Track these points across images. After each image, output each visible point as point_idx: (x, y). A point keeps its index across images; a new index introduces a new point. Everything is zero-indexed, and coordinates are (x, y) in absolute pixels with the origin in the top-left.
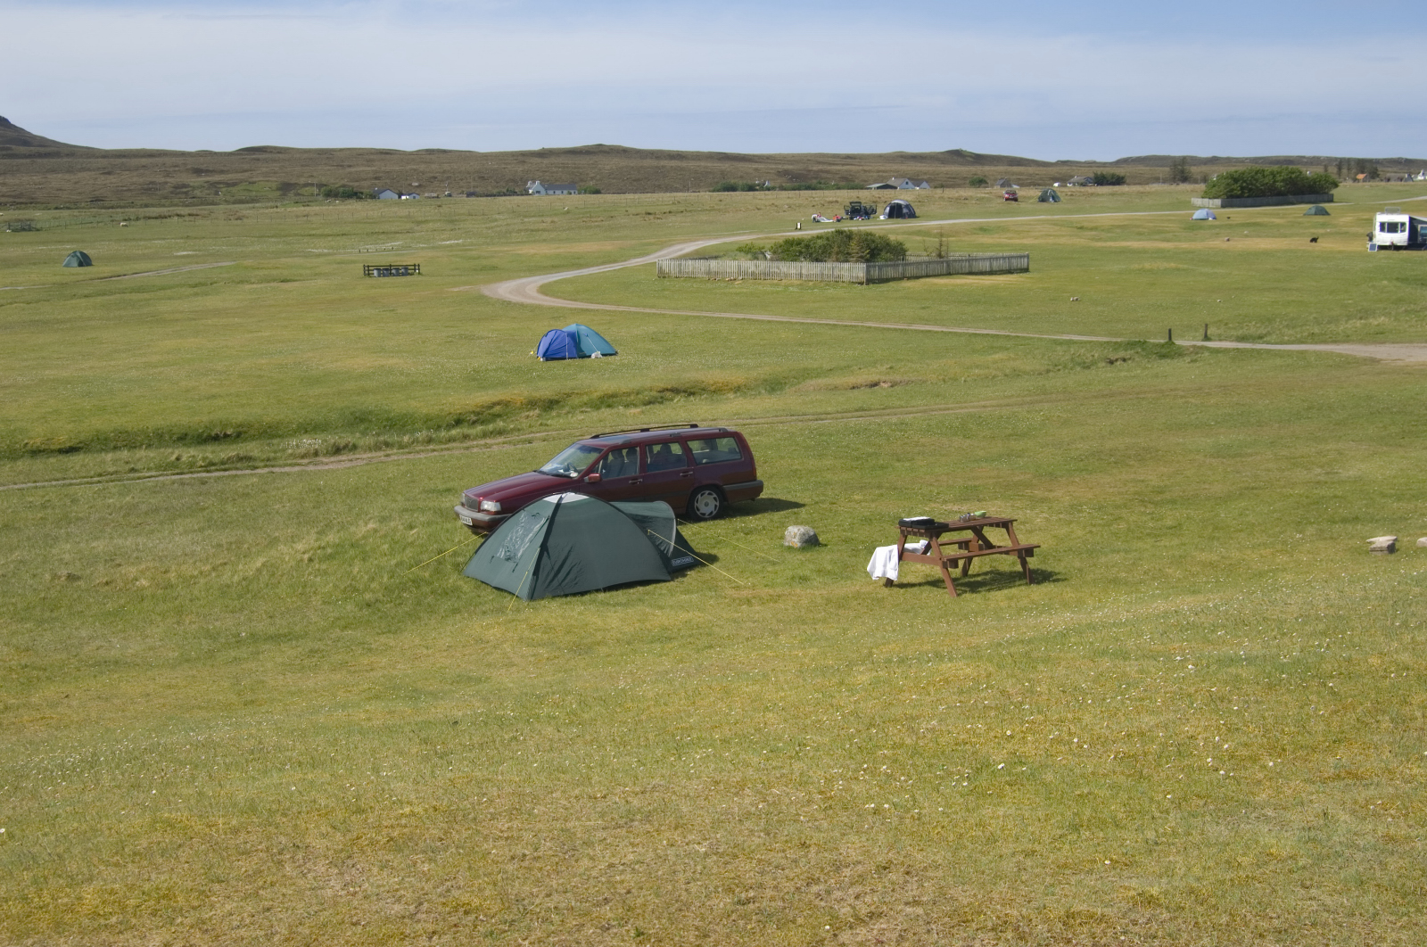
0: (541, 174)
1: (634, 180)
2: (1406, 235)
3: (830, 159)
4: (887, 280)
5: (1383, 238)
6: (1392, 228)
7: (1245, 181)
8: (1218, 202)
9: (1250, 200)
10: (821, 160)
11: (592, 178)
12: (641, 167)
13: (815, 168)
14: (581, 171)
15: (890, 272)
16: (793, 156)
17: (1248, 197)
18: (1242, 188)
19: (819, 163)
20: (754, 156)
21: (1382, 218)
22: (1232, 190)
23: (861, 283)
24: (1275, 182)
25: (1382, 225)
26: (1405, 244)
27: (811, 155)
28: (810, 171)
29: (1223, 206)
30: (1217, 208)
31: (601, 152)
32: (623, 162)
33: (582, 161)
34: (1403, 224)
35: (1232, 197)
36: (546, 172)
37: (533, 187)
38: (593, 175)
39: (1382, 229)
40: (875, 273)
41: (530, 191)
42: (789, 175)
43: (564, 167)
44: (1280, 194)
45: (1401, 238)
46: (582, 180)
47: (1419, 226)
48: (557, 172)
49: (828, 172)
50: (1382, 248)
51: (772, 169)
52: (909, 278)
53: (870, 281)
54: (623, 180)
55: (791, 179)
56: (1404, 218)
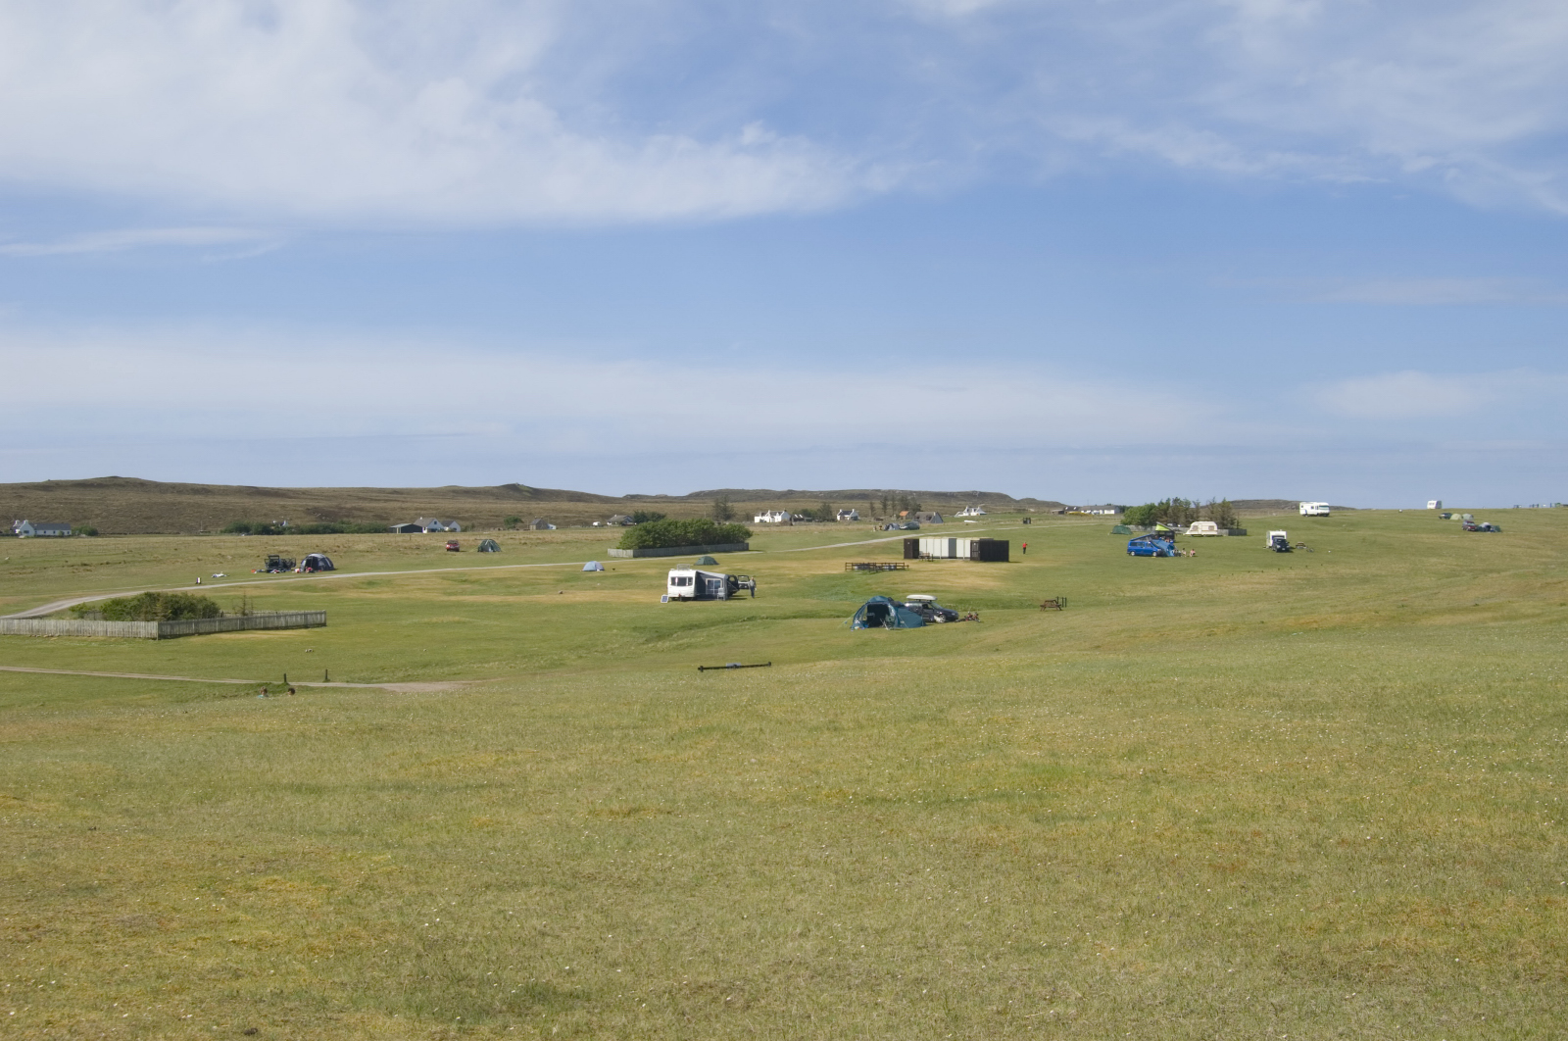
0: (39, 511)
1: (145, 518)
2: (693, 587)
3: (374, 494)
4: (180, 636)
5: (674, 591)
6: (682, 582)
7: (658, 533)
8: (630, 552)
9: (662, 550)
10: (361, 495)
11: (97, 516)
12: (155, 503)
13: (348, 506)
14: (85, 507)
15: (184, 629)
16: (334, 490)
17: (660, 547)
18: (655, 539)
19: (360, 498)
20: (289, 490)
21: (674, 573)
22: (645, 541)
23: (154, 639)
24: (686, 533)
25: (673, 579)
26: (692, 595)
27: (354, 489)
28: (342, 508)
29: (635, 556)
30: (630, 558)
31: (115, 485)
32: (134, 497)
33: (91, 496)
34: (690, 579)
35: (644, 547)
36: (45, 508)
37: (20, 527)
38: (98, 512)
39: (673, 583)
40: (167, 630)
41: (17, 531)
42: (318, 512)
43: (66, 503)
44: (694, 543)
45: (688, 590)
46: (85, 518)
47: (707, 580)
48: (57, 509)
49: (361, 509)
50: (674, 599)
51: (301, 506)
52: (200, 634)
53: (162, 637)
54: (133, 518)
55: (320, 517)
56: (691, 574)
